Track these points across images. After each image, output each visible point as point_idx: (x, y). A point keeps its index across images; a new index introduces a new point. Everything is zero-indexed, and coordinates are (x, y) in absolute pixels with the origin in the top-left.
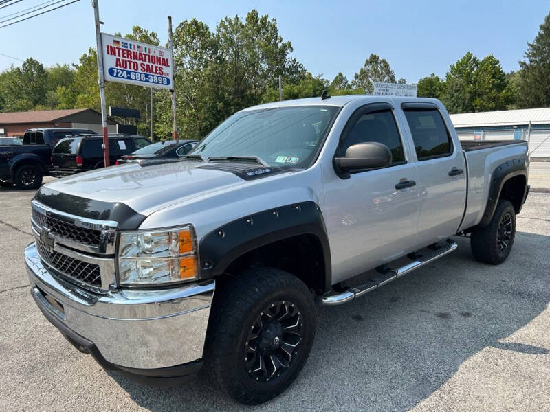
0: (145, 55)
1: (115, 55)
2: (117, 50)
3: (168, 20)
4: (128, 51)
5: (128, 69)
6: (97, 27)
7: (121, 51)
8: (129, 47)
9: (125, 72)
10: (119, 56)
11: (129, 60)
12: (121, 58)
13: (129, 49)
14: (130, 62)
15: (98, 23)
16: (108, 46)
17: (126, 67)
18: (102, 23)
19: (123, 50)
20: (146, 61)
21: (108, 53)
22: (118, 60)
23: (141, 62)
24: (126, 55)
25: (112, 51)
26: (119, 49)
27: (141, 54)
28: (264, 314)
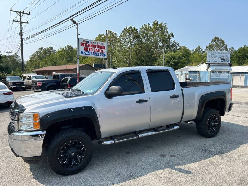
0: (96, 45)
1: (84, 46)
2: (84, 44)
3: (106, 31)
4: (89, 44)
5: (88, 51)
6: (78, 36)
7: (86, 45)
8: (89, 42)
9: (87, 52)
10: (85, 46)
11: (89, 47)
12: (86, 47)
13: (89, 43)
14: (89, 48)
15: (78, 34)
16: (81, 43)
17: (88, 50)
18: (79, 34)
19: (87, 44)
20: (96, 48)
21: (81, 45)
23: (94, 48)
24: (88, 46)
25: (82, 44)
26: (85, 44)
27: (94, 45)
28: (67, 144)
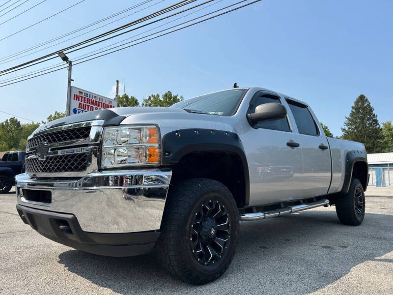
0: (99, 102)
1: (79, 100)
2: (80, 98)
3: (116, 83)
4: (88, 99)
6: (69, 82)
8: (89, 96)
10: (81, 101)
11: (88, 104)
12: (83, 103)
13: (88, 97)
14: (88, 106)
15: (70, 80)
16: (75, 95)
17: (85, 109)
18: (73, 80)
19: (85, 98)
20: (99, 106)
21: (74, 99)
22: (80, 104)
23: (96, 106)
24: (86, 101)
25: (77, 98)
26: (82, 97)
27: (96, 101)
